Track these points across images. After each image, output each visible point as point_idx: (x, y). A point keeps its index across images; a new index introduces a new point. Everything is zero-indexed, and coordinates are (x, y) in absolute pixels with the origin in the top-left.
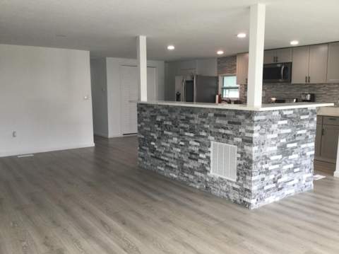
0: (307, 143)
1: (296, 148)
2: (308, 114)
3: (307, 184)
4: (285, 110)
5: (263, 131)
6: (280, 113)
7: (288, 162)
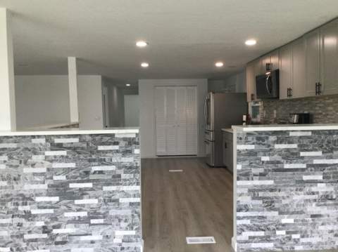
0: (118, 184)
1: (92, 189)
2: (116, 143)
3: (125, 245)
4: (58, 136)
5: (15, 162)
6: (47, 141)
7: (74, 208)
